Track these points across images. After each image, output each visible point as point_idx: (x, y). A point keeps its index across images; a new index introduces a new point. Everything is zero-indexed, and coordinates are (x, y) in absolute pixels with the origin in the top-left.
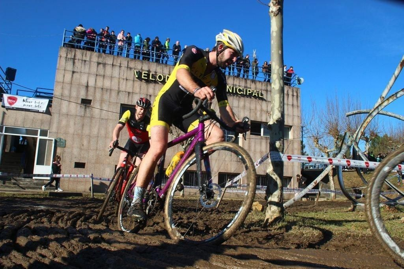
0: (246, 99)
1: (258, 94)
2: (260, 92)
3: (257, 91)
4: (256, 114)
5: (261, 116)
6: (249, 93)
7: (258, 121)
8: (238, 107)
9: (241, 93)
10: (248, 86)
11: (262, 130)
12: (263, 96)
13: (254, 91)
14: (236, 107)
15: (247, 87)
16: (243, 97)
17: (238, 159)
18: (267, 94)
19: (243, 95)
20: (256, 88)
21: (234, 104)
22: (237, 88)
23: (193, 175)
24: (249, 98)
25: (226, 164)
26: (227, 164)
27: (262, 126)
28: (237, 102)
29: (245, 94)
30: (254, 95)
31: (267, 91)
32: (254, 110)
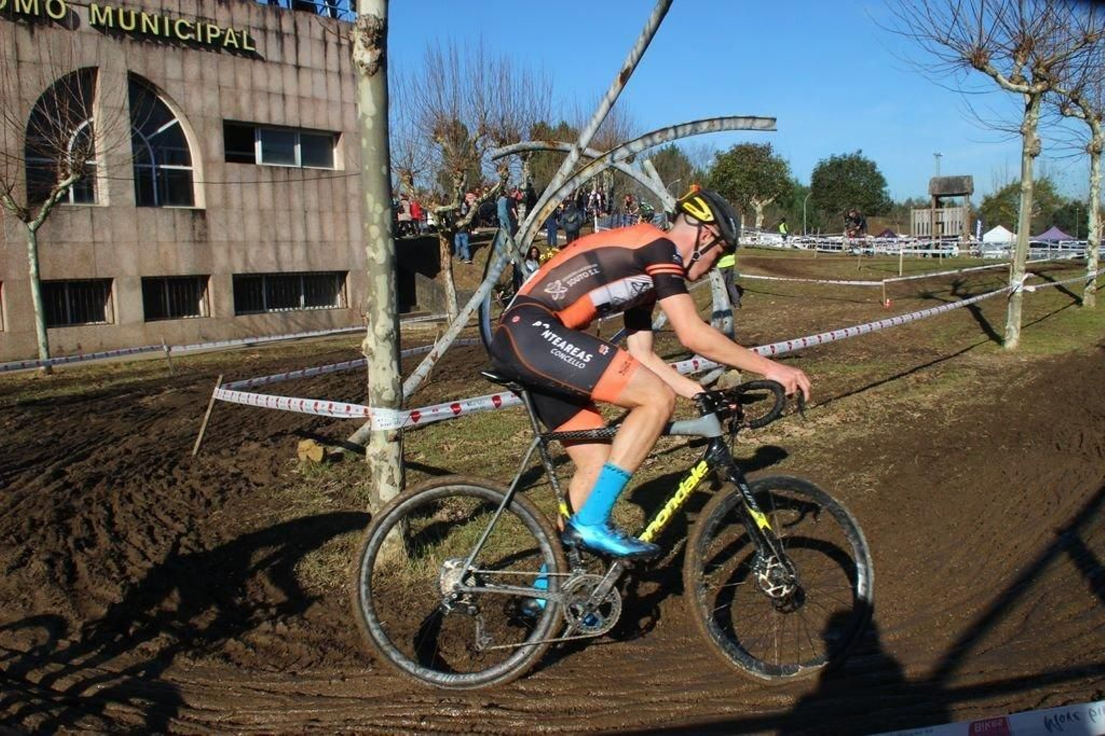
0: (205, 54)
1: (240, 41)
2: (245, 33)
3: (235, 32)
4: (237, 100)
5: (253, 105)
6: (212, 38)
7: (244, 120)
8: (183, 81)
9: (188, 36)
10: (209, 14)
11: (258, 146)
12: (254, 46)
13: (226, 31)
14: (177, 81)
15: (206, 18)
16: (195, 49)
17: (196, 235)
18: (265, 42)
19: (192, 44)
20: (232, 23)
21: (169, 70)
22: (174, 22)
23: (63, 293)
24: (213, 54)
25: (162, 250)
26: (166, 253)
27: (258, 133)
28: (178, 63)
29: (200, 40)
30: (229, 44)
31: (264, 30)
32: (232, 90)
